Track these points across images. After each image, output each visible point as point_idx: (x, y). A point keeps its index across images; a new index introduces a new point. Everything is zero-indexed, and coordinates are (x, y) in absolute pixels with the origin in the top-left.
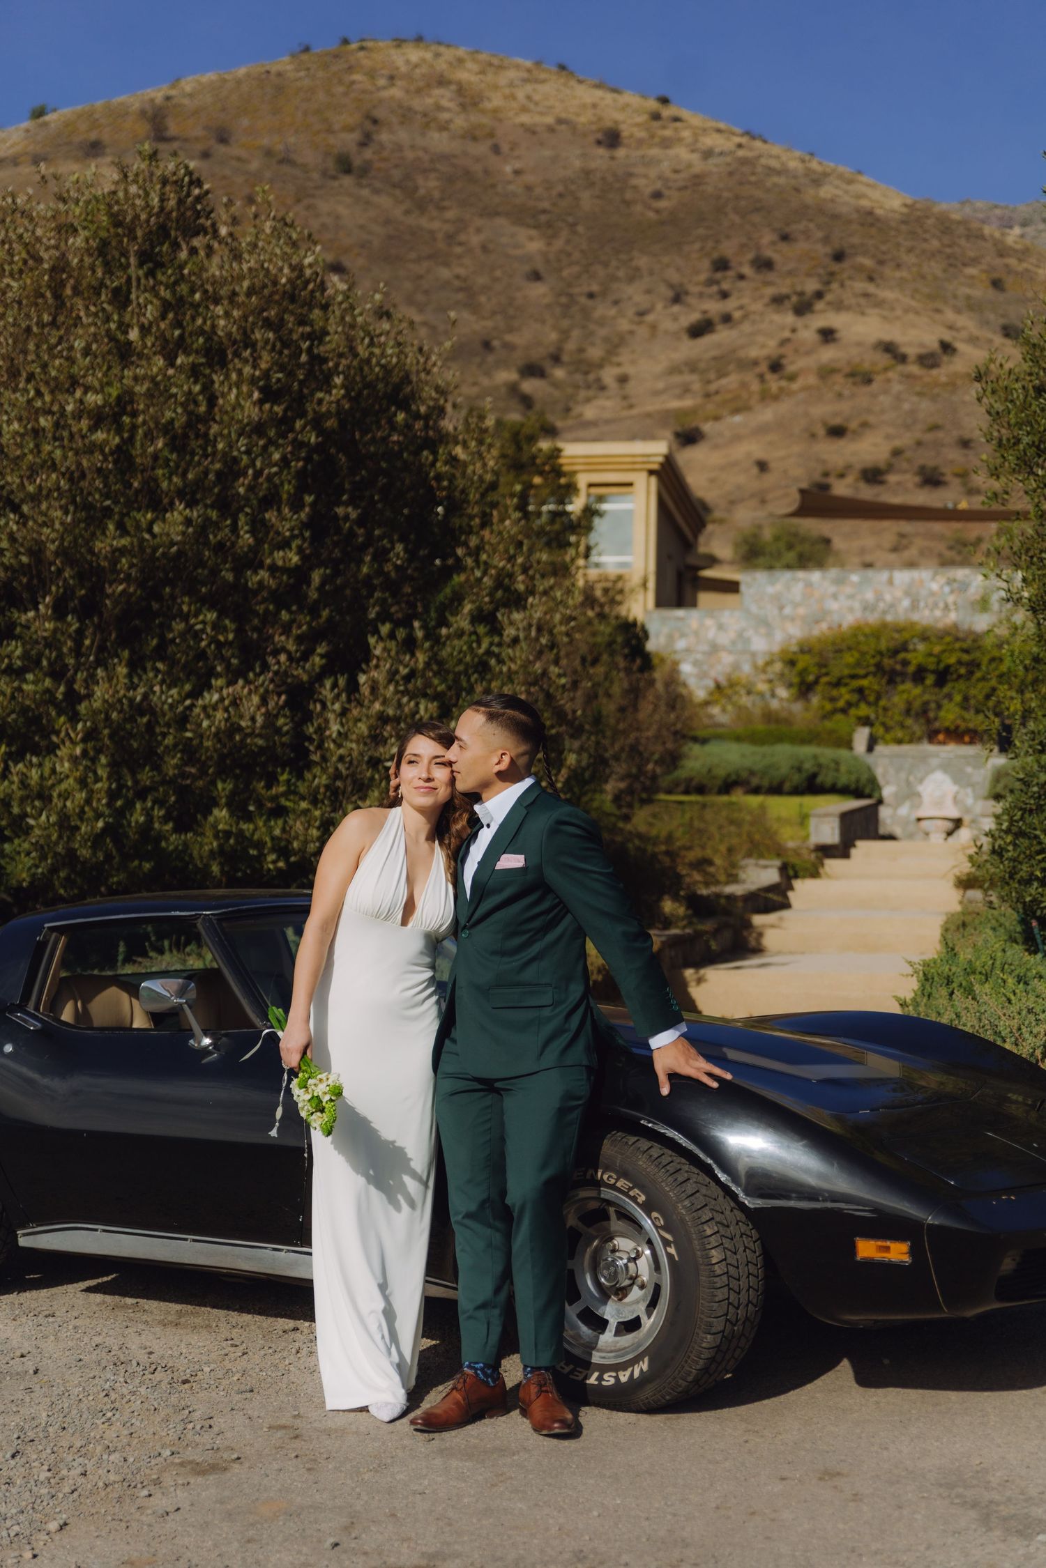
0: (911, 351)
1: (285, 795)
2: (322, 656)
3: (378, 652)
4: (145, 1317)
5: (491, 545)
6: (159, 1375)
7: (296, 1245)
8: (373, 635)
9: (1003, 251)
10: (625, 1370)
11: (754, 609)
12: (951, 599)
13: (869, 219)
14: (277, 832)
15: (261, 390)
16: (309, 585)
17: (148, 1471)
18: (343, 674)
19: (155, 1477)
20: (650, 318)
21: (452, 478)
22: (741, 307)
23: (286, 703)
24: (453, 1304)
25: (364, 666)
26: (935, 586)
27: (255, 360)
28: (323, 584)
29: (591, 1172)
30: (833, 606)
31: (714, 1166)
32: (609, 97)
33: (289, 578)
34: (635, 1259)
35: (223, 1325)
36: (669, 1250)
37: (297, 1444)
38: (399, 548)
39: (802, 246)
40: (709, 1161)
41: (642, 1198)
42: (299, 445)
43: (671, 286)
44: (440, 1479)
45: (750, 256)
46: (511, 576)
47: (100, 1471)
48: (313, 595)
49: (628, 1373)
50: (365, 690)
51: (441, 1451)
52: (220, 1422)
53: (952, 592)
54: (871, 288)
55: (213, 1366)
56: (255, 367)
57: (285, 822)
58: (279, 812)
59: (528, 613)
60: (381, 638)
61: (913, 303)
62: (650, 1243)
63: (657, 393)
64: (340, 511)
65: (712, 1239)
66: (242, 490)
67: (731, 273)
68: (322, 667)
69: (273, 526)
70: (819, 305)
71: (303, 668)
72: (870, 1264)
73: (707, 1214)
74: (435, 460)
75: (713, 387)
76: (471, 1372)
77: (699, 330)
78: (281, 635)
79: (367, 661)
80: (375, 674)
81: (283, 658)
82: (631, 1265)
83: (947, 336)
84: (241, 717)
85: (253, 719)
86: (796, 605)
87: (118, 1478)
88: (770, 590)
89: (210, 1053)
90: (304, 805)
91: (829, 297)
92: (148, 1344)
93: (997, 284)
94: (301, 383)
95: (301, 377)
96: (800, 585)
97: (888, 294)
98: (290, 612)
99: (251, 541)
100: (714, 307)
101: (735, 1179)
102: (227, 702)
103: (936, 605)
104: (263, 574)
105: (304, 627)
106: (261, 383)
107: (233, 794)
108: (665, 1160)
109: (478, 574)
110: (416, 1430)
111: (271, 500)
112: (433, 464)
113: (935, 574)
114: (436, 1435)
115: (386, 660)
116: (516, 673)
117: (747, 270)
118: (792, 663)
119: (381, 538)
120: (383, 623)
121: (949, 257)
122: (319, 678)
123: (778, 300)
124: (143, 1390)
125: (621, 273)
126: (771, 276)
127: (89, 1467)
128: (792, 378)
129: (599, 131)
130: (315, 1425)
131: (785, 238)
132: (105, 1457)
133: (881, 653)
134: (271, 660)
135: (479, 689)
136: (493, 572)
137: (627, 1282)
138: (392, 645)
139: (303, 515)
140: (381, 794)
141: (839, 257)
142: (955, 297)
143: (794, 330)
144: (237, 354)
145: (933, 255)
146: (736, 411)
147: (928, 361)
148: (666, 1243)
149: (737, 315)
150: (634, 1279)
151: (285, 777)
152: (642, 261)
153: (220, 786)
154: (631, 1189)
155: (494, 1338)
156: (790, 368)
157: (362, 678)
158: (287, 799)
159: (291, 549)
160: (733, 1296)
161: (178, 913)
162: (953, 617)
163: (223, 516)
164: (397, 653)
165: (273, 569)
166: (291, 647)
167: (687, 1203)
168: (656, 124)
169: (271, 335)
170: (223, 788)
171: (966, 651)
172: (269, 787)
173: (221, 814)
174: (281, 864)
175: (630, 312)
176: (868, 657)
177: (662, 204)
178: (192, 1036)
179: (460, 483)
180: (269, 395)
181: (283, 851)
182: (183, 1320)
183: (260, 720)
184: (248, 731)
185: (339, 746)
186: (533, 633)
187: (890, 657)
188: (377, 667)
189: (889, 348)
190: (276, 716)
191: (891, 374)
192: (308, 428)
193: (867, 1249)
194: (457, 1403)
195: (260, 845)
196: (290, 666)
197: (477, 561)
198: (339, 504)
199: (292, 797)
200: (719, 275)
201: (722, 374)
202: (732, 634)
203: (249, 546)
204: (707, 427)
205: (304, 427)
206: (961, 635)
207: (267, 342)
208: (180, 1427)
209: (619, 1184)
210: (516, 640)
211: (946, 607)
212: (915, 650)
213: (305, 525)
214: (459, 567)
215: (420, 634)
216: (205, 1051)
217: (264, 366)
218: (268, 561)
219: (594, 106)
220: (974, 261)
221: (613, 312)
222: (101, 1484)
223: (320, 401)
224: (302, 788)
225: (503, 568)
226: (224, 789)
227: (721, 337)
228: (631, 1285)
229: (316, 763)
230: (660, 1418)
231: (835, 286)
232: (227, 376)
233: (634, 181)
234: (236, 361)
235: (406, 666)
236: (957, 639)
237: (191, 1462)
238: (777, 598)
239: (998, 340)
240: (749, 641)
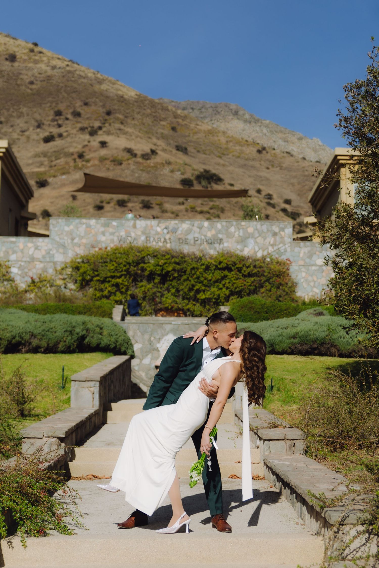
0: (139, 153)
9: (176, 116)
11: (57, 239)
13: (121, 99)
20: (27, 133)
22: (67, 131)
26: (159, 229)
30: (103, 238)
32: (12, 41)
39: (93, 108)
43: (37, 121)
45: (71, 110)
53: (168, 233)
54: (122, 127)
61: (140, 134)
63: (29, 165)
67: (62, 117)
70: (100, 132)
75: (53, 163)
77: (47, 140)
83: (154, 148)
86: (82, 238)
88: (67, 229)
91: (104, 129)
93: (174, 129)
96: (84, 226)
97: (129, 130)
100: (55, 131)
103: (159, 239)
113: (159, 223)
117: (69, 116)
118: (78, 268)
121: (154, 117)
123: (82, 129)
125: (15, 114)
126: (80, 119)
128: (88, 161)
129: (7, 54)
131: (86, 104)
133: (129, 264)
141: (108, 113)
142: (157, 133)
143: (89, 142)
145: (148, 115)
146: (64, 174)
147: (145, 156)
149: (65, 134)
152: (24, 110)
156: (87, 157)
162: (168, 246)
168: (32, 54)
171: (178, 264)
175: (18, 131)
176: (121, 266)
177: (34, 87)
187: (135, 267)
189: (129, 151)
191: (130, 161)
200: (57, 118)
201: (57, 158)
202: (43, 252)
204: (50, 180)
206: (175, 254)
211: (165, 240)
212: (149, 263)
219: (5, 44)
220: (165, 119)
221: (11, 130)
227: (58, 143)
231: (107, 125)
233: (21, 76)
238: (70, 233)
239: (174, 151)
240: (53, 256)
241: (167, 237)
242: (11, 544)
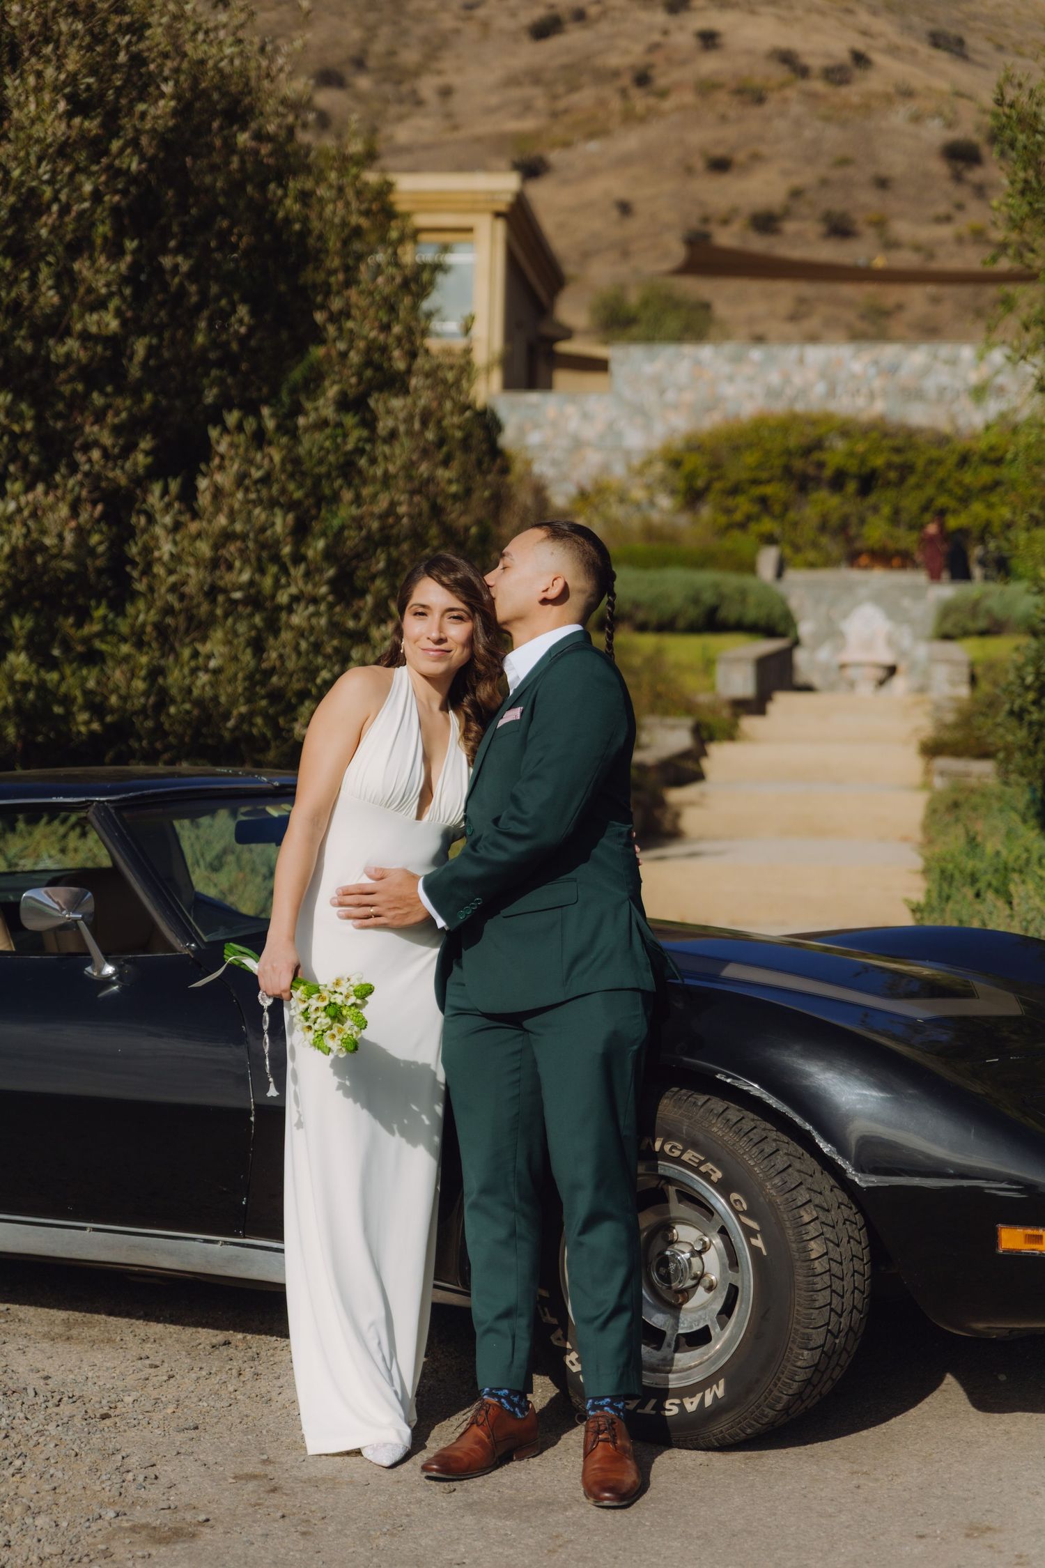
0: (815, 63)
1: (100, 635)
2: (147, 453)
3: (222, 448)
4: (23, 1329)
5: (358, 308)
6: (66, 1409)
7: (237, 1236)
8: (215, 426)
10: (692, 1395)
11: (627, 393)
12: (877, 384)
14: (91, 684)
15: (70, 98)
16: (131, 359)
17: (90, 1540)
18: (175, 477)
19: (102, 1547)
20: (481, 13)
21: (305, 220)
22: (598, 2)
23: (104, 517)
24: (466, 1312)
25: (203, 467)
26: (857, 367)
27: (59, 58)
28: (148, 356)
29: (647, 1141)
30: (729, 390)
31: (815, 1134)
33: (105, 349)
34: (700, 1253)
35: (129, 1338)
36: (754, 1241)
37: (277, 1499)
38: (243, 311)
40: (808, 1127)
41: (717, 1175)
42: (115, 173)
44: (479, 1544)
46: (384, 349)
47: (27, 1541)
48: (135, 372)
49: (696, 1400)
50: (204, 500)
51: (469, 1506)
52: (167, 1471)
53: (878, 375)
55: (134, 1395)
56: (59, 68)
57: (102, 670)
58: (92, 658)
59: (409, 400)
60: (225, 430)
62: (723, 1232)
63: (490, 111)
64: (167, 262)
65: (810, 1227)
66: (44, 232)
68: (148, 468)
69: (84, 280)
70: (698, 1)
71: (122, 468)
72: (1016, 1258)
73: (803, 1195)
74: (285, 195)
75: (562, 104)
76: (494, 1401)
77: (544, 29)
78: (93, 424)
79: (208, 460)
80: (219, 478)
81: (96, 454)
82: (695, 1261)
83: (860, 44)
84: (43, 532)
85: (61, 537)
86: (681, 389)
87: (54, 1549)
88: (650, 369)
89: (114, 984)
90: (125, 649)
92: (39, 1366)
94: (119, 91)
95: (119, 83)
96: (687, 363)
98: (102, 392)
99: (56, 300)
100: (563, 1)
101: (842, 1150)
102: (26, 513)
103: (858, 391)
104: (72, 344)
105: (124, 415)
106: (67, 90)
107: (31, 635)
108: (746, 1125)
109: (341, 346)
110: (428, 1478)
111: (79, 246)
112: (280, 201)
113: (857, 351)
114: (456, 1484)
115: (232, 459)
116: (395, 477)
118: (676, 463)
119: (218, 298)
120: (230, 410)
122: (141, 481)
124: (51, 1427)
127: (12, 1536)
128: (663, 94)
130: (295, 1472)
132: (29, 1521)
133: (789, 452)
134: (80, 457)
135: (347, 495)
136: (362, 344)
137: (690, 1283)
138: (241, 439)
139: (123, 267)
140: (226, 634)
143: (666, 32)
144: (35, 52)
146: (591, 136)
147: (836, 75)
148: (749, 1233)
149: (593, 11)
150: (699, 1279)
151: (101, 612)
153: (16, 623)
154: (701, 1163)
155: (522, 1355)
156: (661, 82)
157: (203, 483)
158: (102, 641)
159: (106, 308)
160: (835, 1300)
161: (61, 799)
162: (880, 407)
163: (15, 265)
164: (247, 450)
165: (85, 337)
166: (107, 439)
167: (777, 1181)
169: (79, 26)
170: (20, 625)
171: (897, 451)
172: (79, 624)
173: (18, 660)
174: (95, 726)
175: (455, 4)
176: (773, 456)
178: (90, 962)
179: (316, 225)
180: (79, 106)
181: (97, 707)
182: (74, 1332)
183: (69, 538)
184: (54, 551)
185: (171, 572)
186: (417, 426)
187: (801, 458)
188: (221, 468)
189: (786, 58)
190: (89, 533)
191: (790, 93)
192: (129, 151)
193: (1012, 1239)
194: (480, 1442)
195: (67, 701)
196: (105, 466)
197: (340, 329)
198: (165, 251)
199: (109, 638)
201: (573, 88)
202: (600, 427)
203: (53, 306)
204: (555, 156)
205: (122, 151)
206: (890, 430)
207: (74, 35)
208: (116, 1478)
209: (685, 1157)
210: (393, 435)
211: (872, 396)
212: (832, 449)
213: (125, 280)
214: (318, 337)
215: (270, 424)
216: (107, 981)
217: (71, 66)
218: (78, 327)
221: (433, 4)
222: (35, 1559)
223: (143, 115)
224: (124, 627)
225: (375, 340)
226: (22, 628)
227: (573, 39)
228: (695, 1286)
229: (139, 593)
230: (737, 1458)
232: (23, 80)
234: (33, 60)
235: (259, 467)
236: (886, 435)
237: (145, 1526)
238: (657, 379)
239: (925, 50)
240: (621, 435)
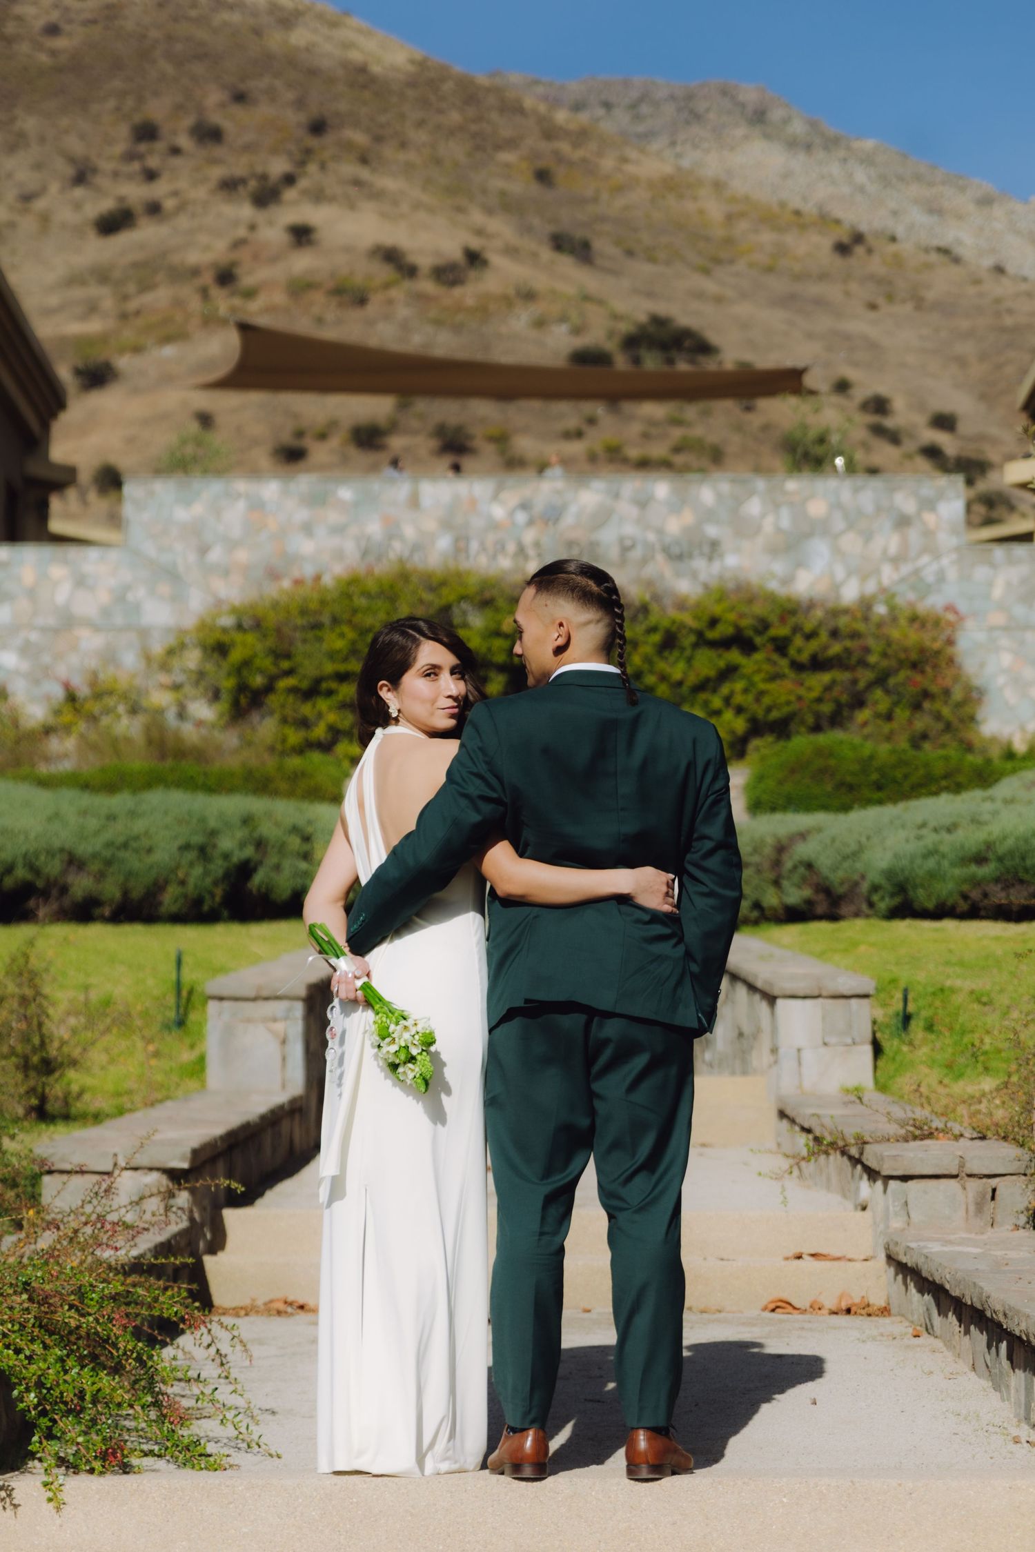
0: (425, 262)
9: (550, 132)
11: (149, 549)
13: (360, 77)
20: (40, 205)
22: (175, 194)
26: (498, 512)
30: (306, 546)
39: (264, 111)
43: (72, 160)
45: (189, 121)
53: (531, 523)
54: (364, 173)
61: (425, 198)
63: (49, 312)
67: (160, 146)
70: (290, 194)
75: (132, 305)
77: (112, 224)
83: (475, 243)
86: (233, 545)
88: (182, 514)
91: (303, 183)
93: (543, 176)
96: (241, 505)
97: (388, 183)
100: (135, 193)
103: (501, 547)
113: (499, 489)
117: (184, 141)
118: (220, 649)
121: (474, 136)
123: (229, 186)
126: (219, 151)
128: (250, 294)
131: (240, 98)
141: (318, 127)
142: (484, 191)
143: (252, 227)
145: (452, 132)
146: (167, 339)
147: (447, 274)
149: (169, 204)
152: (29, 123)
156: (247, 280)
175: (10, 195)
177: (60, 43)
189: (390, 256)
191: (394, 293)
200: (143, 147)
201: (146, 287)
202: (104, 597)
204: (123, 362)
212: (469, 625)
220: (511, 144)
227: (146, 234)
231: (312, 168)
233: (18, 10)
238: (195, 530)
239: (546, 254)
240: (137, 608)
241: (529, 537)
242: (9, 1496)
